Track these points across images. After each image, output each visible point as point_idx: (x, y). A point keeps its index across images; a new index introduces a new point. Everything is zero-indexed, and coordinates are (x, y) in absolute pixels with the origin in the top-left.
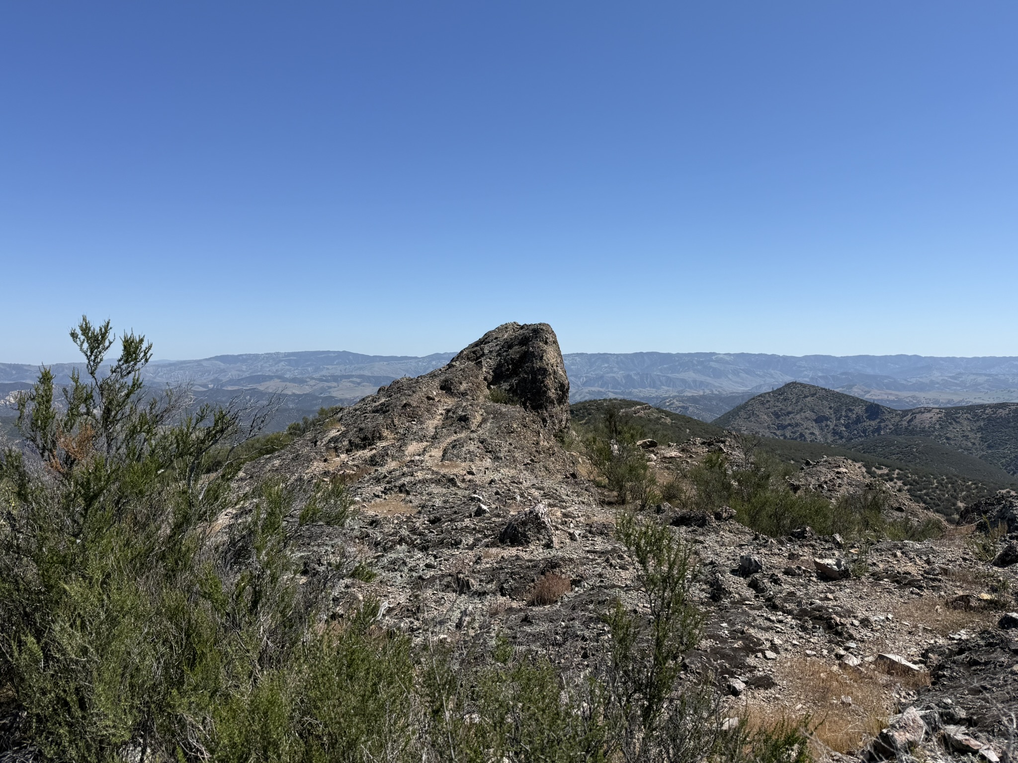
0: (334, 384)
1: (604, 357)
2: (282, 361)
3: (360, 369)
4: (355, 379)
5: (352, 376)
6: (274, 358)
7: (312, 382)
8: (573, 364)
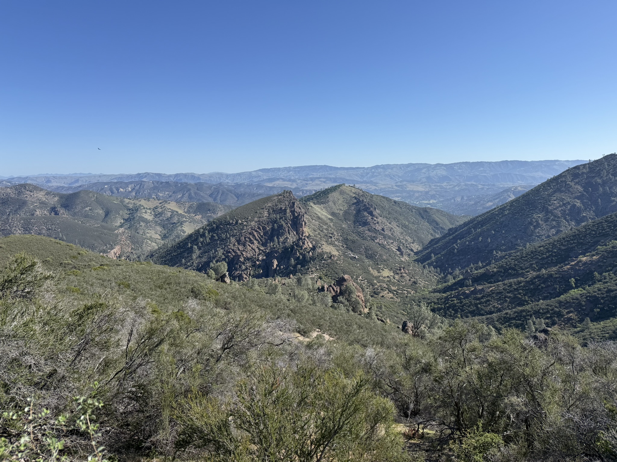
0: (311, 182)
2: (291, 171)
3: (330, 174)
4: (322, 179)
6: (288, 169)
7: (299, 182)
8: (460, 169)
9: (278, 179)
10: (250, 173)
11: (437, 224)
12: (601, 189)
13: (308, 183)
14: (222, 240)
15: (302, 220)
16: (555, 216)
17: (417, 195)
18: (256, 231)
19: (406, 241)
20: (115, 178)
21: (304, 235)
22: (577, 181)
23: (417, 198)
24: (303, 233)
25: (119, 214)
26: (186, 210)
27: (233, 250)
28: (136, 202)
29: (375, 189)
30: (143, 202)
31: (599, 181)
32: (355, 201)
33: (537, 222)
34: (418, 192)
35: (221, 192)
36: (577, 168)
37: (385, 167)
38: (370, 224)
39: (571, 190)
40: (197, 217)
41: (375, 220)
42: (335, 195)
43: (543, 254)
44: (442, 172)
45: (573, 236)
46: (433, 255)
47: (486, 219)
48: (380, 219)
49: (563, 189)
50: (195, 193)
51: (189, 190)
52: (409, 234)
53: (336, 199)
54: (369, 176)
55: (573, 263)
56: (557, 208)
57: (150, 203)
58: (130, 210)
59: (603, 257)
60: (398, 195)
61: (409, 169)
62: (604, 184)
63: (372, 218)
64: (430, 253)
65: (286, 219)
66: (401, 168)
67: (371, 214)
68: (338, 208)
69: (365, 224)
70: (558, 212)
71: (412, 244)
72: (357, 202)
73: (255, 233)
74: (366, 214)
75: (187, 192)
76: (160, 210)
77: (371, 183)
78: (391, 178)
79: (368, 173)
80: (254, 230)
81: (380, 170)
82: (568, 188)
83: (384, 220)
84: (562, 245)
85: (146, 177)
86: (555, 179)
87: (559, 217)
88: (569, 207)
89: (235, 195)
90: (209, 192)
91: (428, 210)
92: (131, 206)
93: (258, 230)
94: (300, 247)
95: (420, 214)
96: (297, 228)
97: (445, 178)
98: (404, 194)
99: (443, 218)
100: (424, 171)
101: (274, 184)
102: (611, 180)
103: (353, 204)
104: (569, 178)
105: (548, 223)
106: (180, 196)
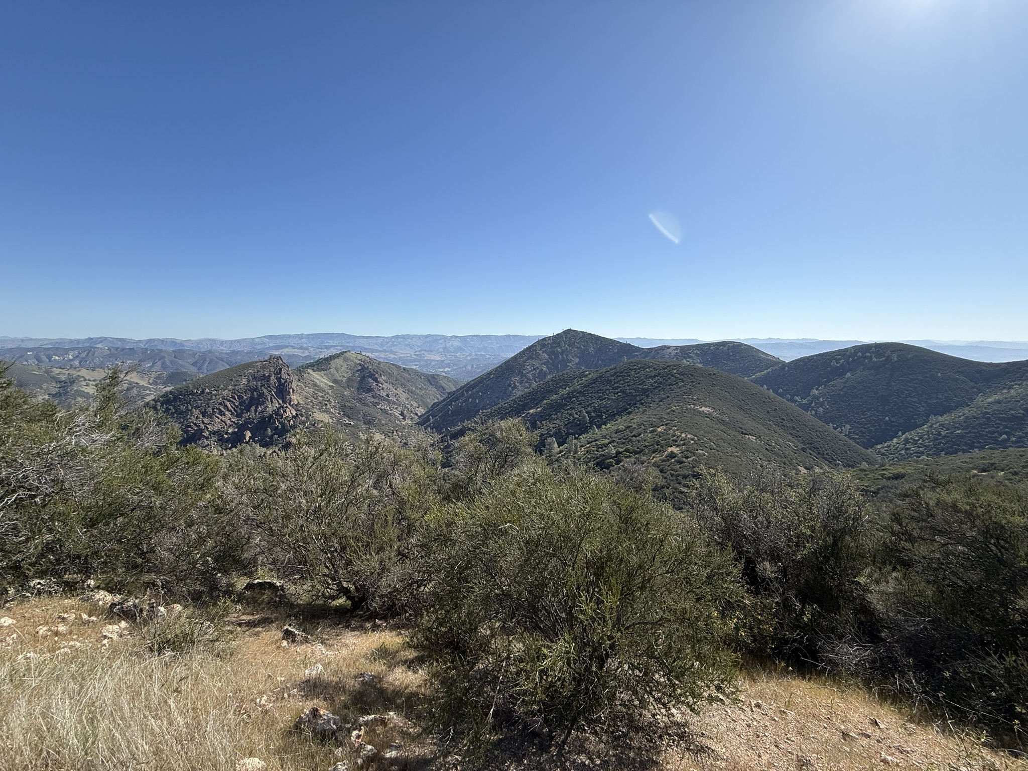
0: (326, 350)
1: (489, 337)
3: (347, 343)
4: (338, 348)
5: (337, 346)
6: (301, 337)
7: (312, 349)
8: (472, 341)
9: (287, 347)
10: (253, 339)
11: (444, 389)
12: (560, 356)
14: (181, 413)
15: (289, 387)
16: (528, 379)
17: (433, 363)
18: (229, 401)
19: (412, 405)
20: (50, 344)
21: (292, 403)
22: (544, 350)
23: (433, 366)
24: (290, 401)
25: (41, 388)
26: (151, 381)
27: (195, 424)
29: (394, 358)
30: (84, 373)
31: (559, 350)
32: (360, 368)
33: (514, 383)
34: (435, 360)
35: (208, 360)
36: (544, 339)
37: (404, 337)
38: (374, 391)
39: (540, 357)
41: (380, 387)
42: (338, 362)
43: (506, 409)
44: (457, 343)
45: (529, 393)
46: (431, 417)
47: (476, 383)
48: (385, 386)
49: (534, 356)
50: (171, 362)
51: (164, 357)
52: (415, 400)
53: (338, 365)
54: (388, 345)
55: (523, 415)
56: (530, 372)
57: (95, 373)
58: (60, 382)
59: (544, 409)
60: (416, 363)
61: (428, 340)
62: (562, 353)
63: (377, 385)
64: (428, 416)
65: (269, 387)
66: (420, 338)
67: (376, 380)
68: (341, 374)
69: (370, 390)
70: (530, 376)
71: (417, 409)
72: (362, 369)
73: (228, 404)
74: (370, 380)
75: (159, 360)
77: (391, 352)
78: (411, 348)
79: (387, 343)
80: (226, 399)
81: (400, 340)
82: (538, 355)
83: (390, 386)
84: (521, 401)
85: (101, 342)
86: (529, 348)
87: (530, 380)
88: (538, 371)
89: (228, 364)
90: (191, 360)
91: (436, 377)
92: (63, 378)
93: (231, 399)
94: (280, 415)
95: (429, 380)
96: (283, 396)
97: (459, 349)
98: (422, 363)
99: (449, 384)
100: (440, 342)
102: (567, 349)
103: (358, 371)
104: (538, 347)
105: (523, 385)
106: (149, 365)
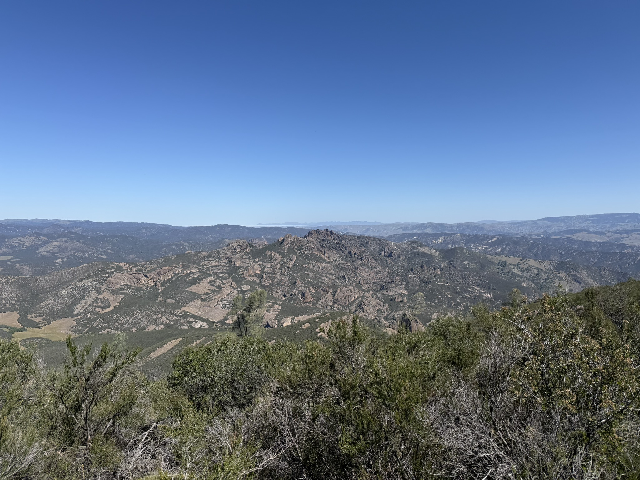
13: (622, 236)
28: (499, 258)
40: (560, 275)
76: (526, 267)
101: (578, 237)
